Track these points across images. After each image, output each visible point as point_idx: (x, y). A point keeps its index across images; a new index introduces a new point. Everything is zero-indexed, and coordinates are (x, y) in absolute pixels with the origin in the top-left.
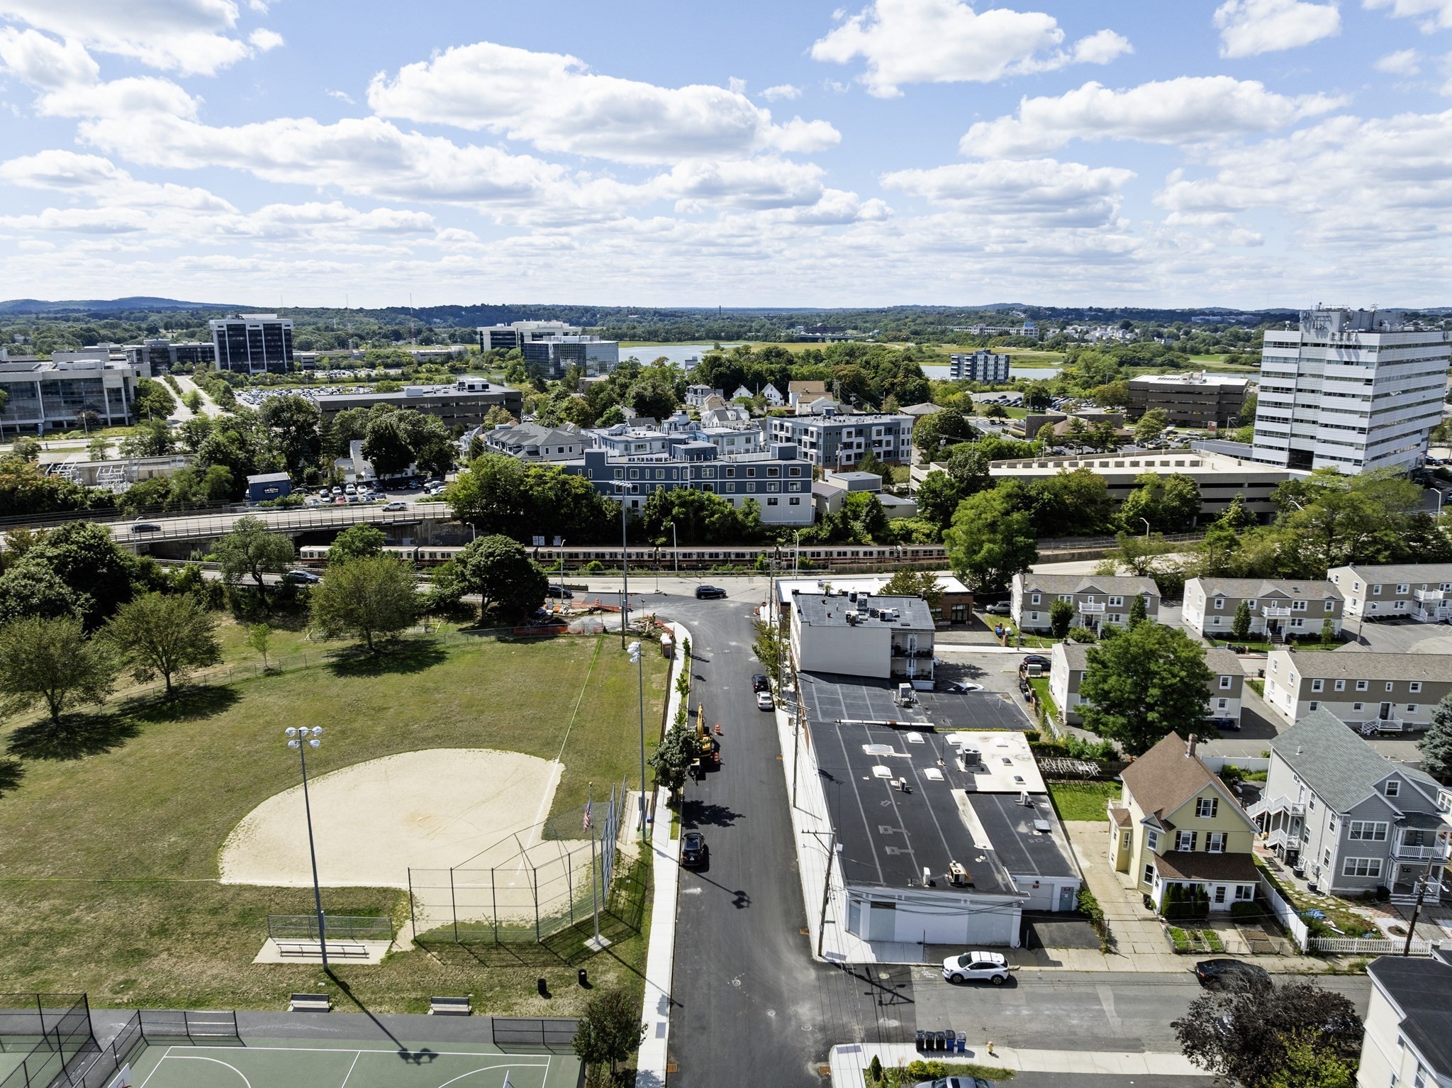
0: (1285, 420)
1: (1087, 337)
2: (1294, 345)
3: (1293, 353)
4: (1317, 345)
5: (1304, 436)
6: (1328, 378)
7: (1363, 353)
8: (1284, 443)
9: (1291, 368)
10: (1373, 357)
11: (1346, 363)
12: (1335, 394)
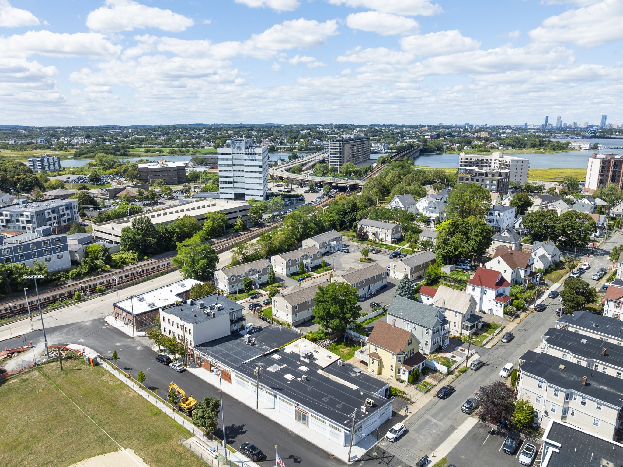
0: (231, 182)
1: (71, 142)
2: (229, 154)
3: (230, 157)
4: (238, 153)
5: (239, 188)
6: (246, 166)
7: (256, 156)
8: (232, 191)
9: (230, 162)
10: (260, 158)
11: (251, 160)
12: (249, 172)
